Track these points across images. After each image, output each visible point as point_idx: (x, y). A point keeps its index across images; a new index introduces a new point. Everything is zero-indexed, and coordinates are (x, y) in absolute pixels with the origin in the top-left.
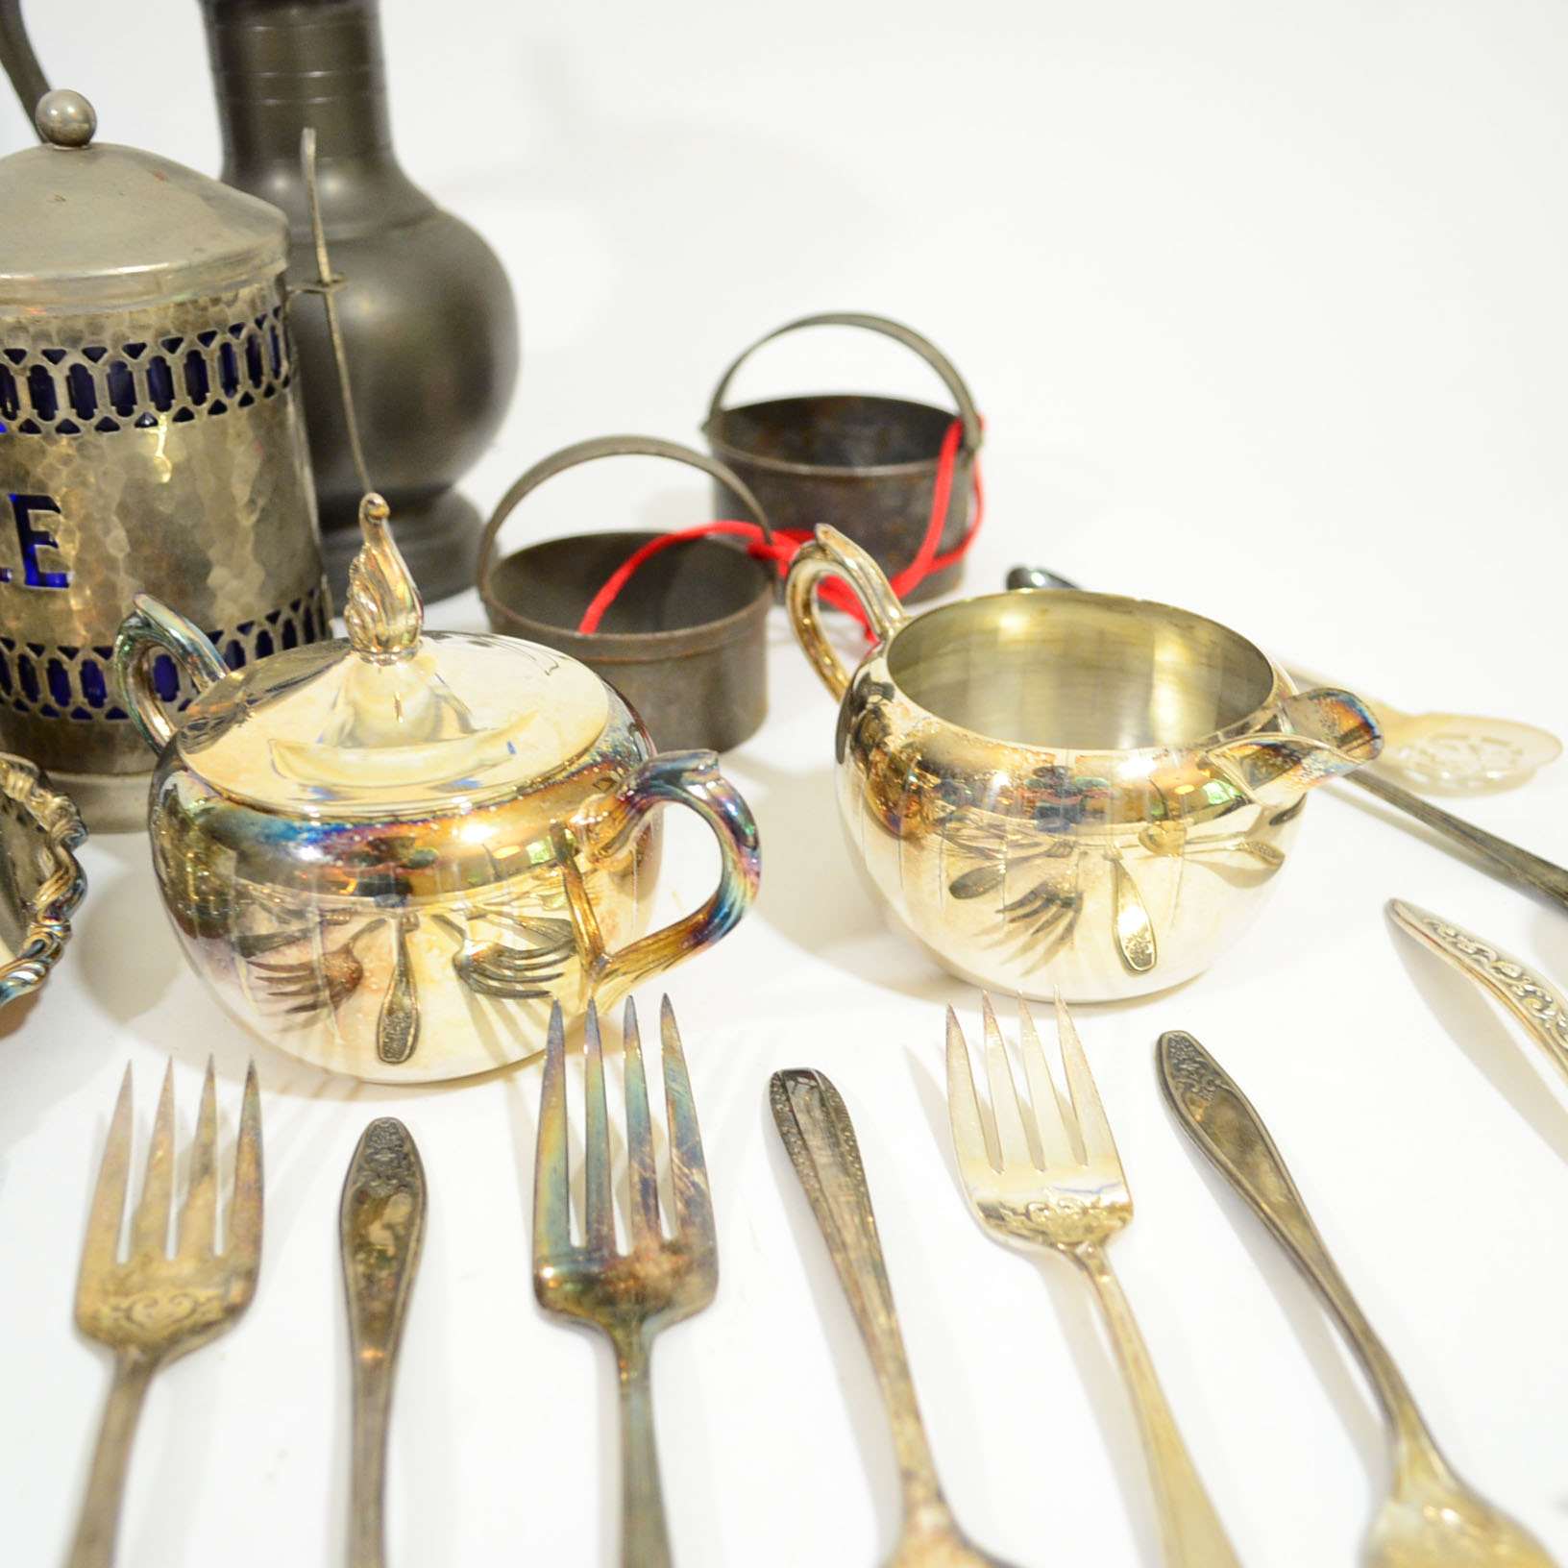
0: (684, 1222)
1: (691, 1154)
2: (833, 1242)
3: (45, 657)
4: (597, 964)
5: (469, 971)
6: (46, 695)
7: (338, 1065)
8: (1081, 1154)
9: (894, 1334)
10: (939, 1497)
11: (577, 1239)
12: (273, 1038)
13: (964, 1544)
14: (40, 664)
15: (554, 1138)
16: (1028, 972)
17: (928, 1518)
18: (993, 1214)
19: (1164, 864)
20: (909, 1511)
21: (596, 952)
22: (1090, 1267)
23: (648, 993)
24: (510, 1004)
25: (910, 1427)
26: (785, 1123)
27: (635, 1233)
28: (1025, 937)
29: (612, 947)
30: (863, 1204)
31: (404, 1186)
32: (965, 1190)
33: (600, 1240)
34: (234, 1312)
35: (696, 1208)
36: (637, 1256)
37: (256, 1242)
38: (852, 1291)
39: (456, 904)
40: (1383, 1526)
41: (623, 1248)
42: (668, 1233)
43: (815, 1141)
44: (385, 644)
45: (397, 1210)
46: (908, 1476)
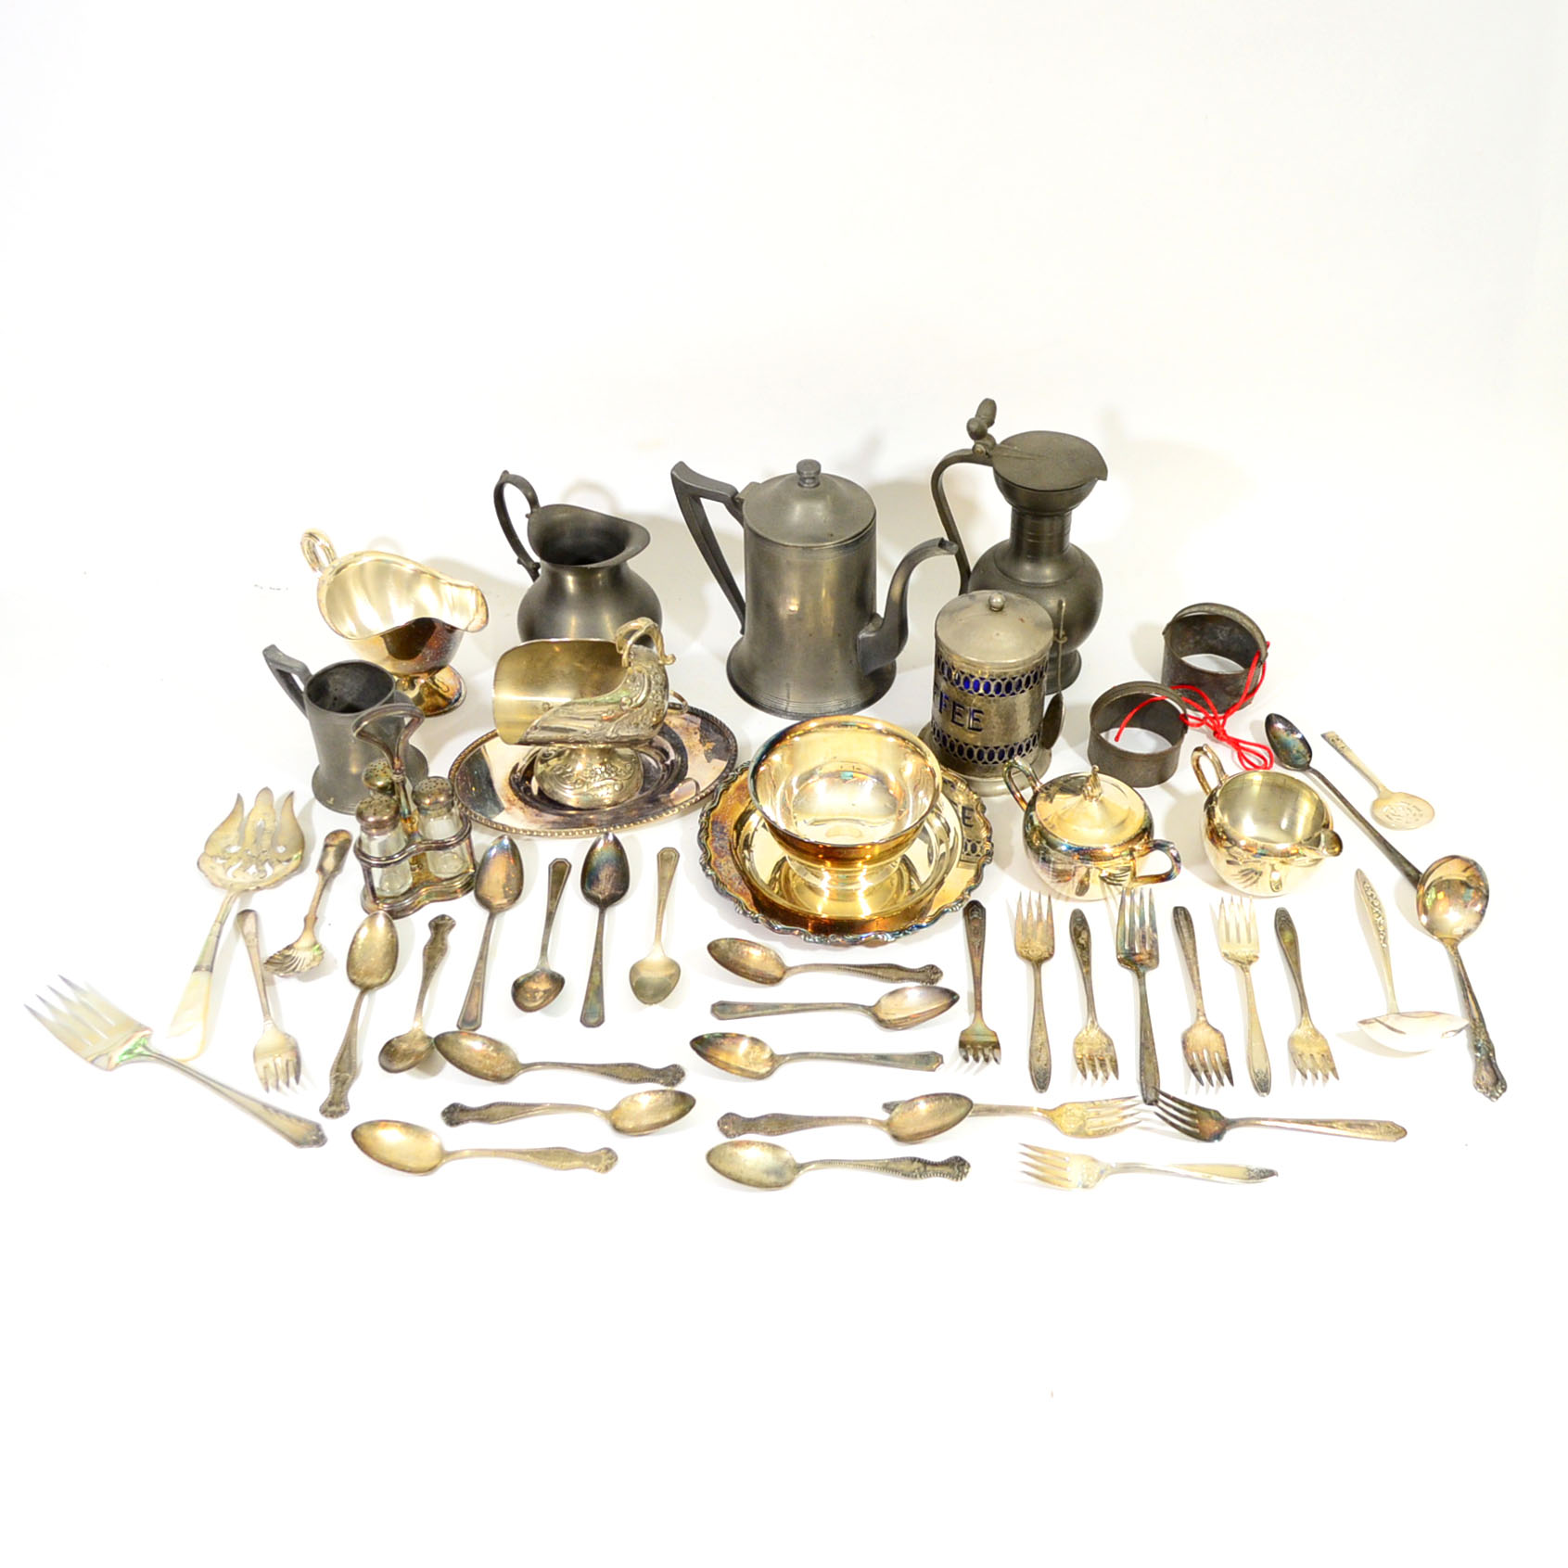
0: (1152, 947)
1: (1155, 931)
2: (1187, 957)
3: (968, 747)
4: (1134, 877)
5: (1103, 879)
6: (965, 755)
7: (1064, 893)
8: (1249, 940)
9: (1199, 981)
10: (1204, 1015)
11: (1127, 947)
12: (1048, 882)
13: (1209, 1025)
14: (966, 749)
15: (1121, 923)
16: (1246, 887)
17: (1202, 1019)
18: (1226, 955)
19: (1284, 866)
20: (1198, 1016)
21: (1134, 874)
22: (1245, 970)
23: (1147, 887)
24: (1112, 886)
25: (1200, 1001)
26: (1177, 923)
27: (1140, 947)
28: (1243, 880)
29: (1138, 875)
30: (1195, 950)
31: (1084, 929)
32: (1220, 950)
33: (1132, 949)
34: (1051, 956)
35: (1155, 943)
36: (1140, 954)
37: (1053, 939)
38: (1190, 969)
39: (1102, 864)
40: (1295, 1033)
41: (1137, 951)
42: (1148, 948)
43: (1185, 930)
44: (1092, 797)
45: (1084, 935)
46: (1198, 1010)
